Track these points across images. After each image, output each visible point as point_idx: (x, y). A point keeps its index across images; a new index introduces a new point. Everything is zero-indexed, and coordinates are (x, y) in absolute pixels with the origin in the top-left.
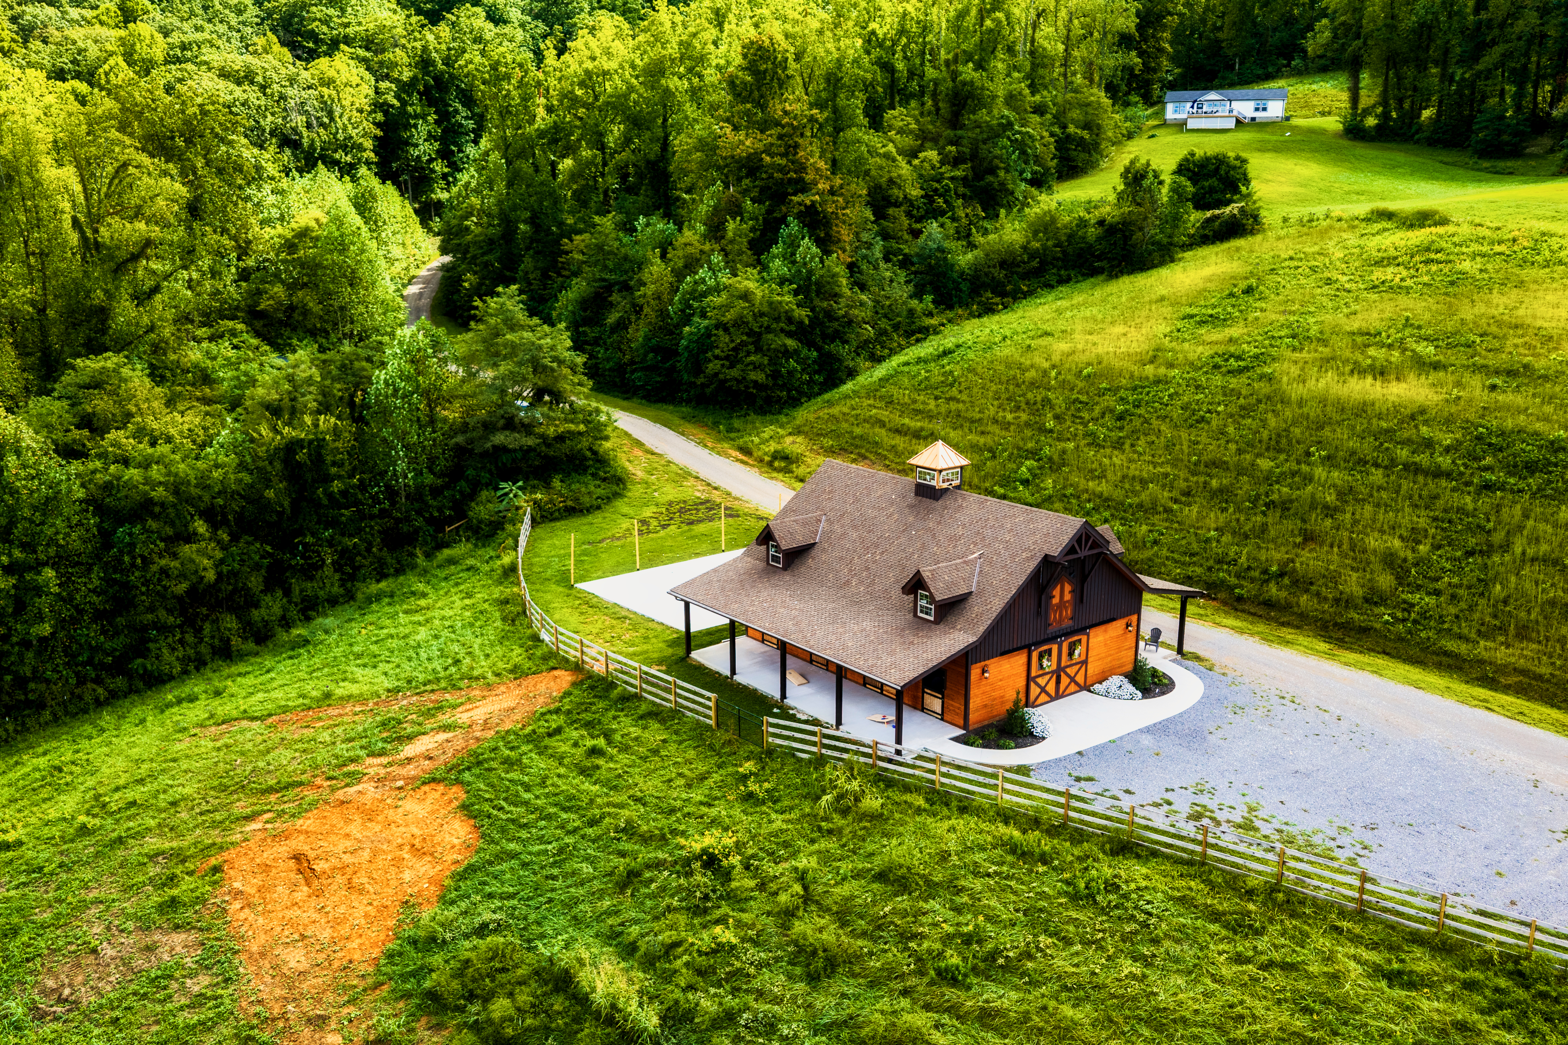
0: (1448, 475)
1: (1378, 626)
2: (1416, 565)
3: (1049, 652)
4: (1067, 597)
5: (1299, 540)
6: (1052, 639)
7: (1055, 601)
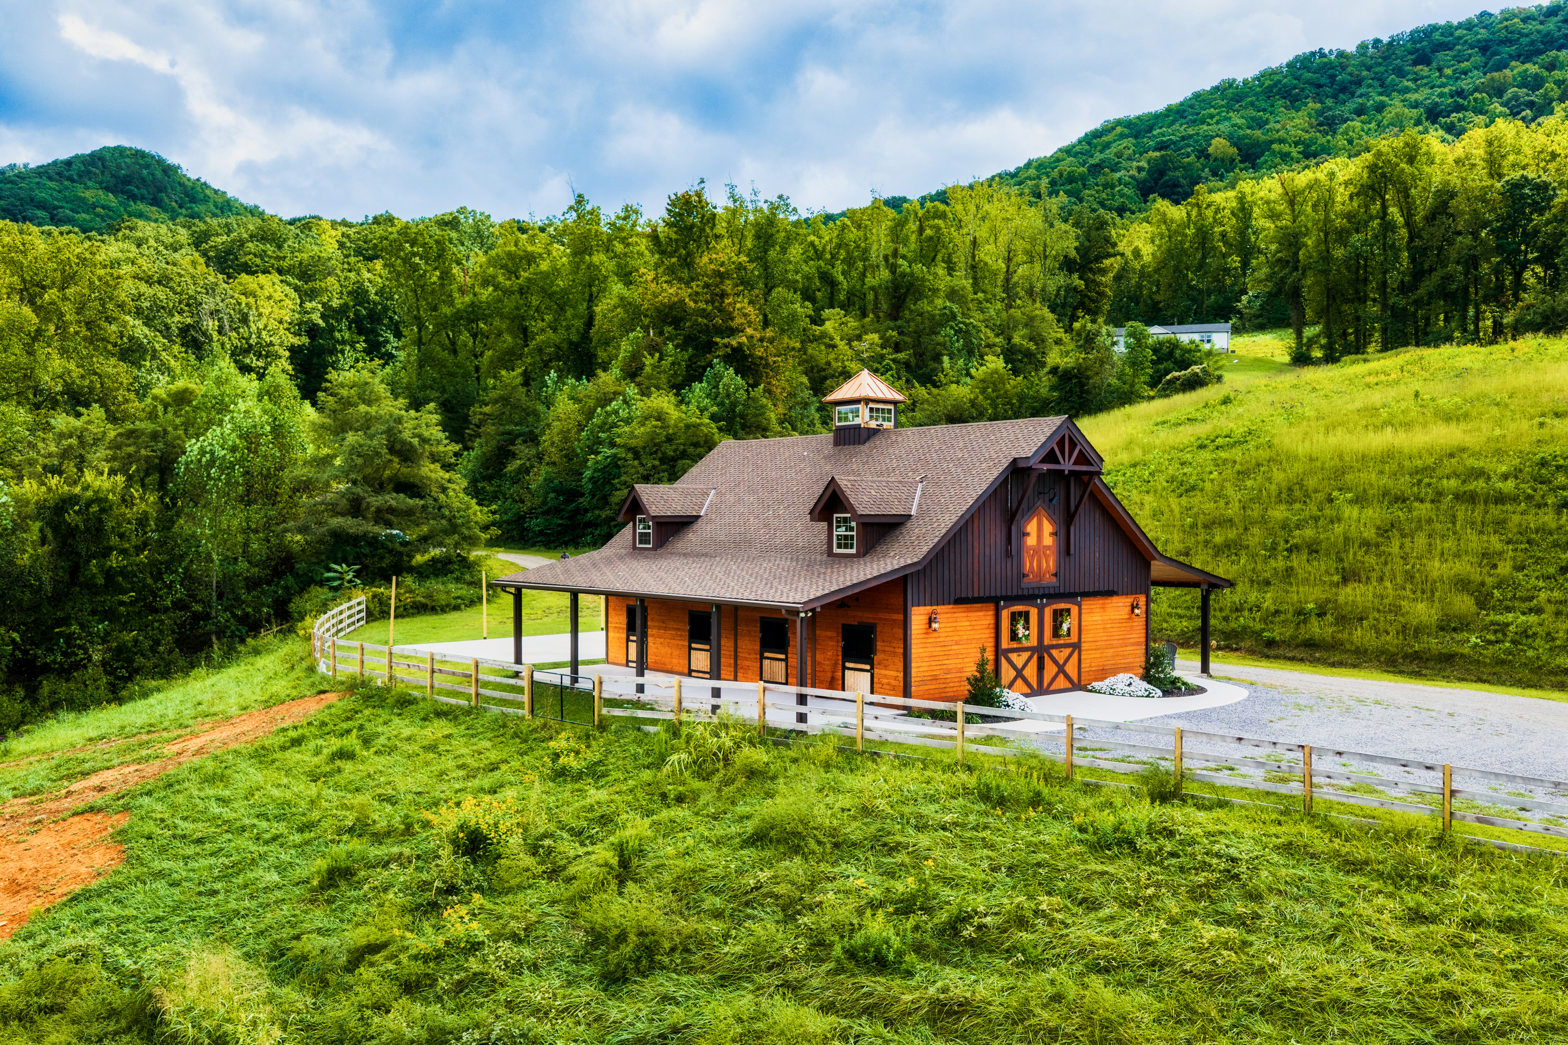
0: (1515, 499)
1: (1466, 650)
2: (1498, 586)
3: (1026, 616)
4: (1048, 541)
5: (1336, 578)
6: (1029, 598)
7: (1031, 541)
